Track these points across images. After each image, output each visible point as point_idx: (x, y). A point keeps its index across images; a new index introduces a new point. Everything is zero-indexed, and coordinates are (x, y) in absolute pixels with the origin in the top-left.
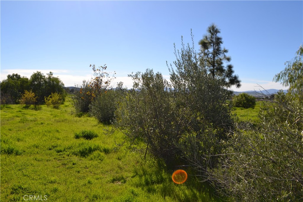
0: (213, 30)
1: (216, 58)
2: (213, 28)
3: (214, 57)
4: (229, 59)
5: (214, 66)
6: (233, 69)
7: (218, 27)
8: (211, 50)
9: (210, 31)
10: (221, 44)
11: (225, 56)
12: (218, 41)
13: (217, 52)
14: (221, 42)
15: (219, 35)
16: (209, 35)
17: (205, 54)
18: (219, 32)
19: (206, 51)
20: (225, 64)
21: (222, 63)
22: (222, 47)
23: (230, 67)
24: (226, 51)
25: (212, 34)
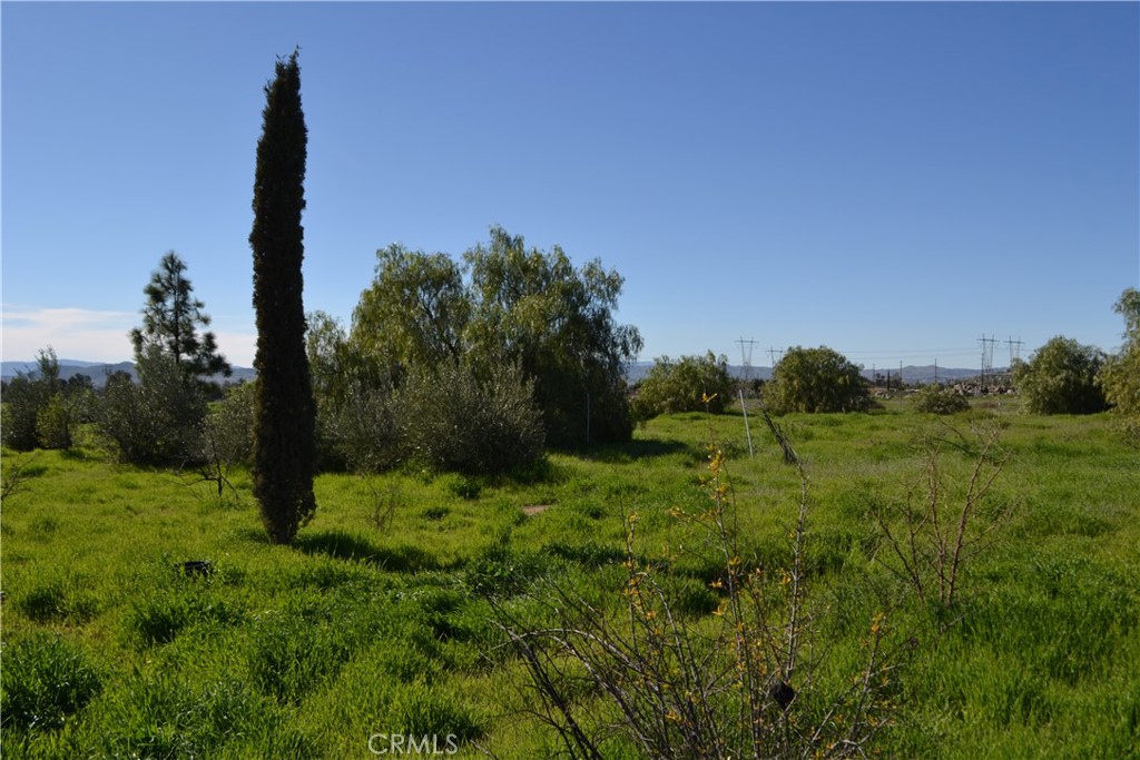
0: (173, 265)
1: (181, 318)
2: (172, 259)
3: (177, 317)
4: (206, 321)
5: (177, 335)
6: (216, 341)
7: (181, 257)
8: (170, 303)
9: (167, 267)
10: (189, 291)
11: (198, 314)
12: (184, 287)
13: (181, 307)
14: (189, 288)
15: (184, 275)
16: (164, 273)
17: (158, 311)
18: (185, 268)
19: (160, 305)
20: (200, 333)
21: (192, 328)
22: (193, 296)
23: (209, 337)
24: (199, 305)
25: (171, 272)
